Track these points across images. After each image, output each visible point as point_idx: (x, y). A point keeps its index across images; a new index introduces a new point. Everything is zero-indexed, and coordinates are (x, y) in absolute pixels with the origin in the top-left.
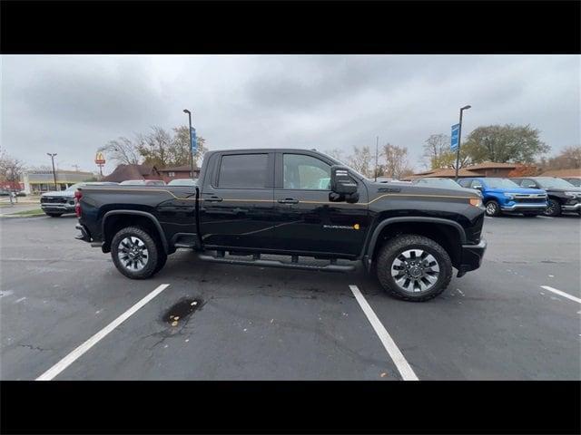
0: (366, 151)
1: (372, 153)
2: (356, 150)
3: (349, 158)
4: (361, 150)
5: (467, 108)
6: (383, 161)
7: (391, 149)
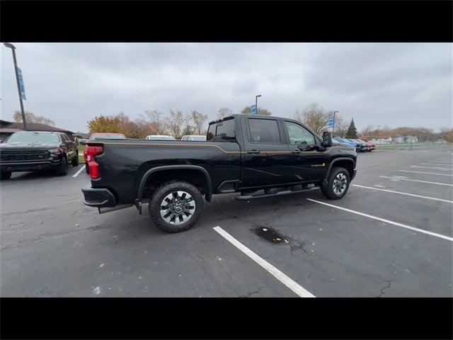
0: (180, 114)
1: (184, 116)
2: (172, 113)
3: (167, 119)
4: (176, 113)
5: (260, 96)
6: (192, 123)
7: (197, 115)
